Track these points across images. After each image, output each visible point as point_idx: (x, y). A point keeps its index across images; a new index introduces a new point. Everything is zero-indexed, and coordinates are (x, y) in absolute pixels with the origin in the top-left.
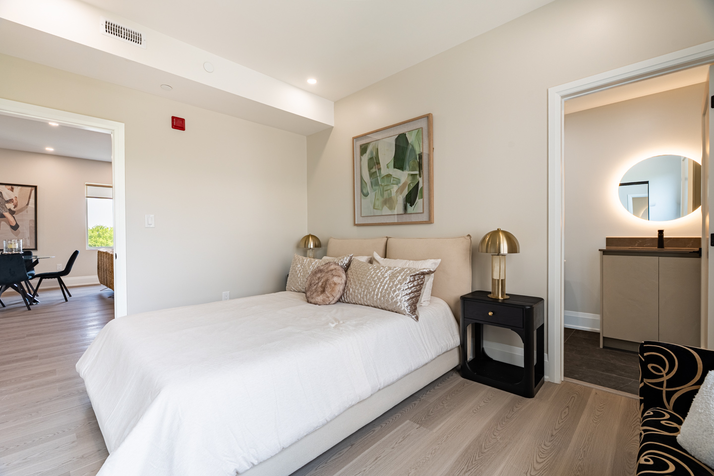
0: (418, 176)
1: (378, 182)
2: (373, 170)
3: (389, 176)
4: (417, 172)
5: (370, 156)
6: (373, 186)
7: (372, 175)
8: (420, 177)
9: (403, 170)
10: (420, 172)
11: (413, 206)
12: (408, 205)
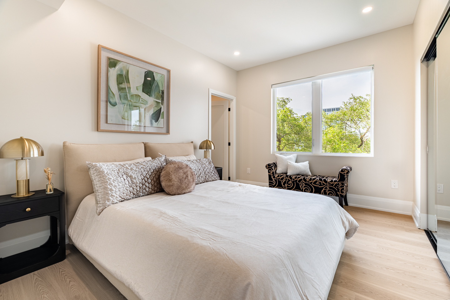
0: (161, 104)
1: (127, 98)
2: (123, 86)
3: (138, 96)
4: (160, 101)
5: (119, 73)
6: (122, 99)
7: (120, 89)
8: (162, 105)
9: (150, 96)
10: (162, 101)
11: (157, 123)
12: (154, 121)
